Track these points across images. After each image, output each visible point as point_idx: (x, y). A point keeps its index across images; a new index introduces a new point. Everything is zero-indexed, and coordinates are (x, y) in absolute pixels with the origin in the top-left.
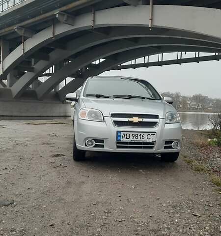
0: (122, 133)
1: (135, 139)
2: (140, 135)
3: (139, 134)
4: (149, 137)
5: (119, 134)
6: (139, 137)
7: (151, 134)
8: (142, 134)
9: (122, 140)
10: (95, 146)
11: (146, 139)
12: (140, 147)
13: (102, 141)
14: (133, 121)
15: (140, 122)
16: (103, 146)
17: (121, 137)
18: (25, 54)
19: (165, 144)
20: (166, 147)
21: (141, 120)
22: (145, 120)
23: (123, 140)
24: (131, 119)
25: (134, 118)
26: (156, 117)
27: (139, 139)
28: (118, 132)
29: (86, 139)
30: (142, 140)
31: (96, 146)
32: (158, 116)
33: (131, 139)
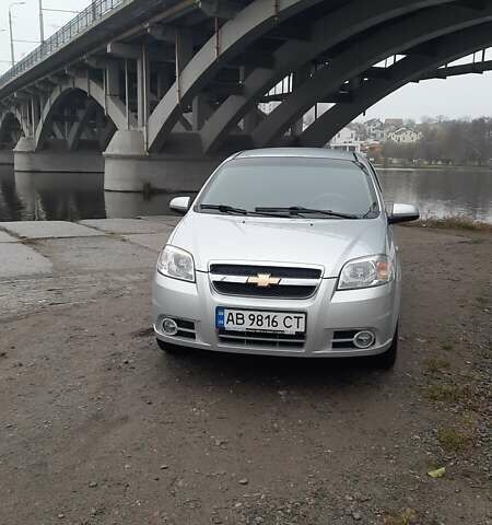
0: (227, 312)
1: (255, 326)
2: (268, 317)
3: (265, 314)
4: (288, 322)
5: (220, 314)
6: (265, 322)
7: (292, 315)
8: (272, 315)
9: (226, 326)
10: (177, 335)
11: (281, 327)
12: (273, 344)
13: (190, 325)
14: (256, 284)
15: (272, 286)
16: (193, 336)
17: (226, 320)
18: (220, 57)
19: (335, 338)
20: (335, 345)
21: (275, 281)
22: (286, 281)
23: (229, 326)
24: (252, 280)
25: (260, 276)
26: (316, 273)
27: (265, 326)
28: (220, 309)
29: (162, 316)
30: (271, 328)
31: (180, 334)
32: (319, 271)
33: (247, 325)
